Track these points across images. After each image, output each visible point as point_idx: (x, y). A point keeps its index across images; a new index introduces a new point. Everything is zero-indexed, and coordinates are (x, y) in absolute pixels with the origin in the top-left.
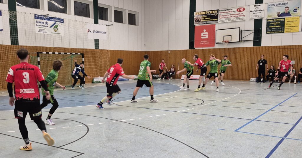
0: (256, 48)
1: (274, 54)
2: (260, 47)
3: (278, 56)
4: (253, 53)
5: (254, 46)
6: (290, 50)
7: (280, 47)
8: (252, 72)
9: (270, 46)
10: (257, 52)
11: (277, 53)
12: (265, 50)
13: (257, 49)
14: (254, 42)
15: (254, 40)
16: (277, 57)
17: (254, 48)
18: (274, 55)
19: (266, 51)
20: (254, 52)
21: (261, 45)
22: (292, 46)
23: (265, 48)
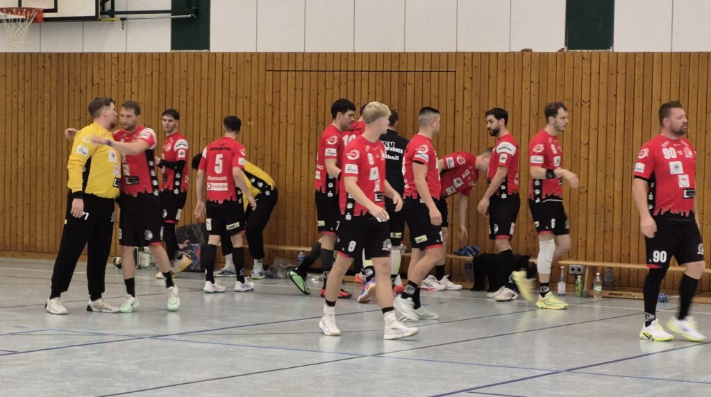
0: (184, 61)
1: (269, 100)
2: (205, 59)
3: (291, 118)
4: (169, 87)
5: (173, 47)
6: (344, 81)
7: (300, 60)
9: (252, 54)
10: (191, 86)
11: (284, 98)
12: (226, 74)
13: (191, 71)
14: (173, 21)
15: (172, 12)
16: (283, 119)
17: (176, 59)
18: (269, 111)
19: (233, 84)
20: (176, 87)
21: (207, 46)
22: (355, 54)
23: (226, 63)
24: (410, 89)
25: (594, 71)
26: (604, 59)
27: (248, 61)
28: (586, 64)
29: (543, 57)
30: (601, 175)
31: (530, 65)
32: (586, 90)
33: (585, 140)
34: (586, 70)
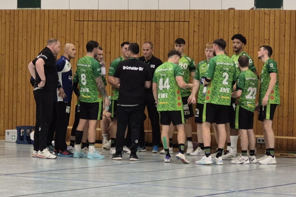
0: (25, 14)
1: (77, 39)
6: (122, 27)
7: (95, 14)
8: (15, 106)
9: (66, 11)
10: (29, 30)
11: (85, 37)
13: (29, 21)
18: (77, 45)
20: (20, 31)
23: (51, 16)
25: (272, 21)
26: (277, 14)
27: (64, 15)
28: (267, 17)
29: (242, 13)
31: (234, 18)
32: (266, 32)
34: (267, 21)
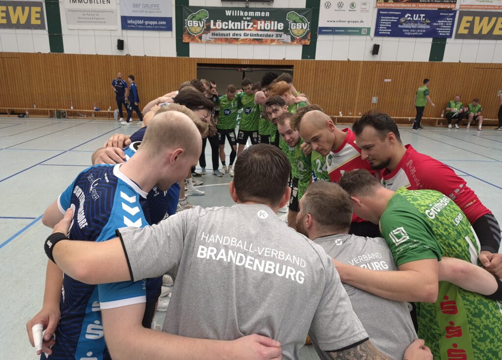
24: (6, 62)
25: (60, 59)
26: (62, 55)
28: (57, 57)
29: (44, 54)
30: (65, 87)
31: (41, 56)
32: (58, 64)
33: (59, 77)
